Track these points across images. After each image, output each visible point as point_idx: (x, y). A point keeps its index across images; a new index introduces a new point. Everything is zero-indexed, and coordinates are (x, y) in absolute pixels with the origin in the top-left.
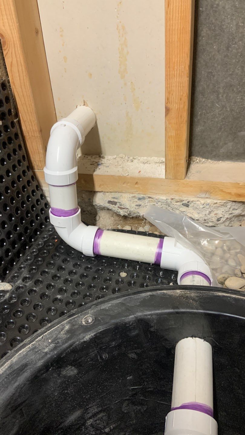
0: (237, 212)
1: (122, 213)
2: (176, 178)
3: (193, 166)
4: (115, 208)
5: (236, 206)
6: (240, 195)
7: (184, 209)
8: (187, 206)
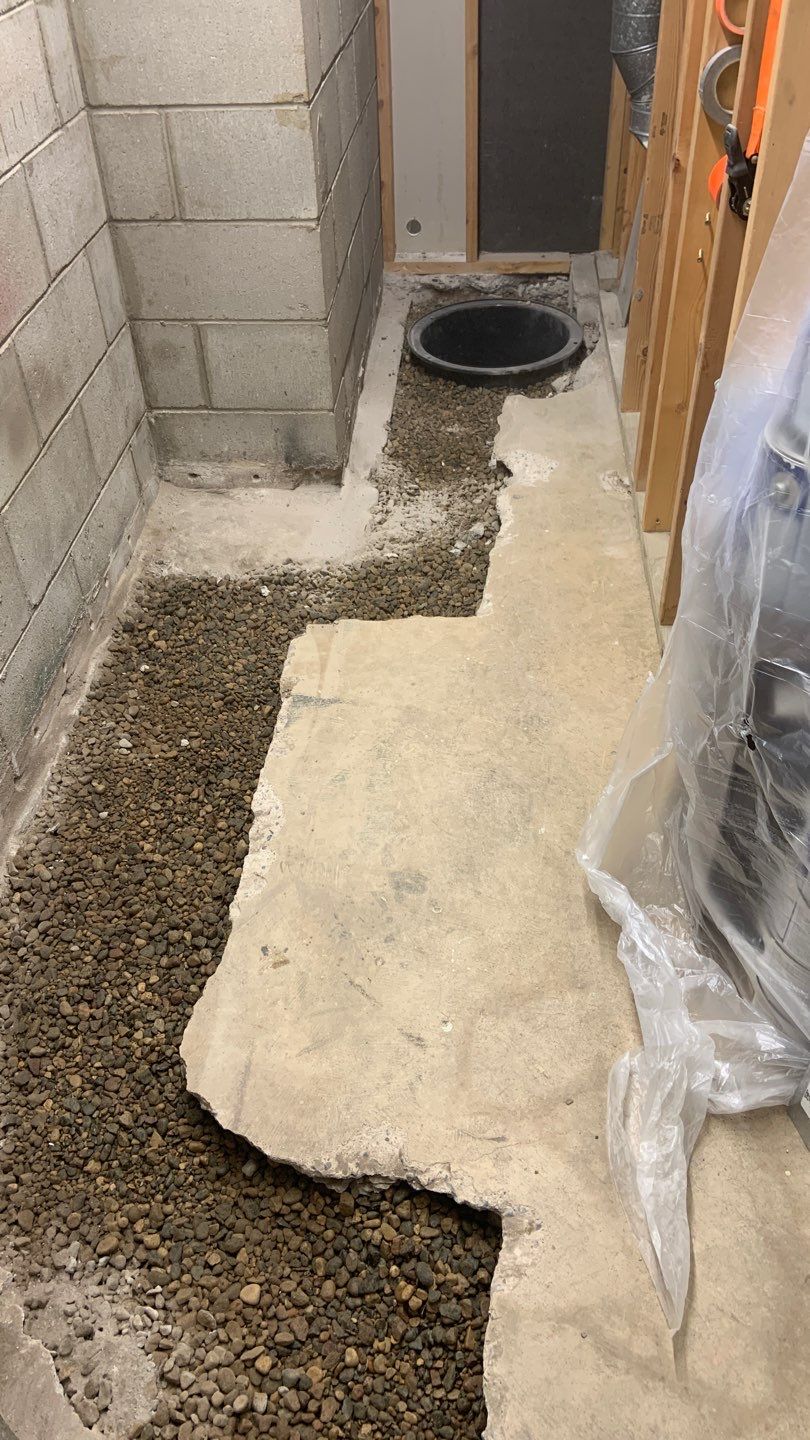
0: (507, 282)
1: (441, 287)
2: (472, 261)
3: (481, 257)
4: (436, 284)
5: (505, 277)
6: (506, 270)
7: (477, 282)
8: (478, 279)
